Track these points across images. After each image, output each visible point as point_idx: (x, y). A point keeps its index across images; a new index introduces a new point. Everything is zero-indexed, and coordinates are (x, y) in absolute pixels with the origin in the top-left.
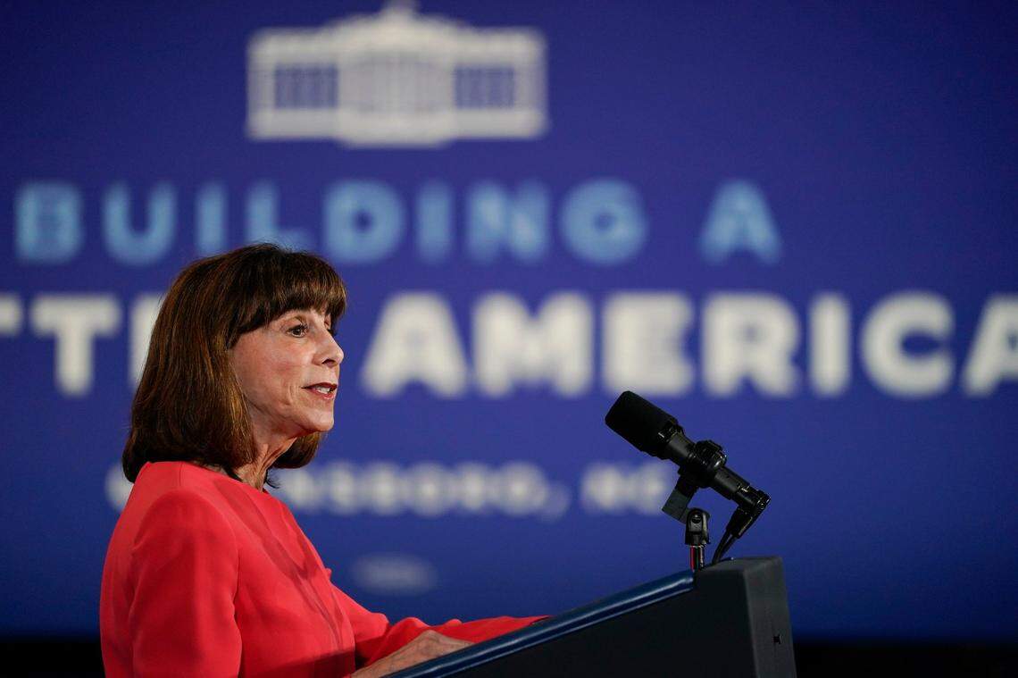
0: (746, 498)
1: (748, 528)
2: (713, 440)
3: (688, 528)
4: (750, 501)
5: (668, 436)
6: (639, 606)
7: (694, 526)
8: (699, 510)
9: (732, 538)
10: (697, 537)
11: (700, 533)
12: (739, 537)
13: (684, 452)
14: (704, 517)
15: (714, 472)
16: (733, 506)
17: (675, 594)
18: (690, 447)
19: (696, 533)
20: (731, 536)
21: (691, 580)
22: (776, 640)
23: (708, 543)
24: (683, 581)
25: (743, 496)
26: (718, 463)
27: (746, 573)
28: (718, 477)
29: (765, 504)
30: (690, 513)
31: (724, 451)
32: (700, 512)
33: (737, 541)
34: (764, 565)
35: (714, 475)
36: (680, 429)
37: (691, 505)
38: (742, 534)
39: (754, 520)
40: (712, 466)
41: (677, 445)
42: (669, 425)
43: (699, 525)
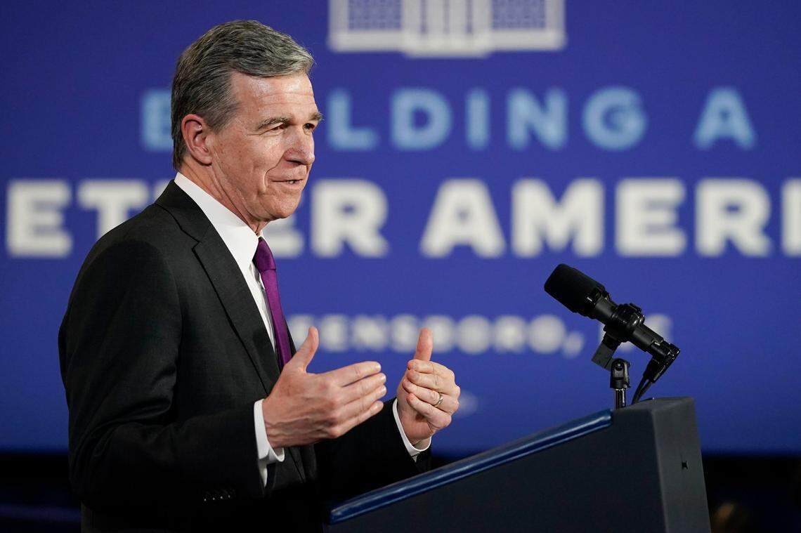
0: (658, 351)
1: (661, 374)
2: (633, 303)
3: (612, 375)
4: (661, 353)
5: (595, 300)
6: (567, 439)
7: (617, 373)
8: (621, 359)
9: (649, 383)
10: (619, 382)
11: (622, 378)
12: (654, 382)
13: (608, 312)
14: (626, 366)
15: (632, 329)
16: (648, 357)
17: (596, 429)
18: (613, 309)
19: (620, 379)
20: (647, 381)
21: (609, 417)
22: (684, 465)
23: (629, 387)
24: (602, 418)
25: (656, 349)
26: (635, 322)
27: (654, 413)
28: (635, 333)
29: (676, 356)
30: (613, 362)
31: (642, 312)
32: (621, 361)
33: (653, 385)
34: (674, 404)
35: (633, 332)
36: (606, 294)
37: (615, 356)
38: (657, 379)
39: (667, 368)
40: (631, 324)
41: (602, 307)
42: (596, 291)
43: (621, 372)
